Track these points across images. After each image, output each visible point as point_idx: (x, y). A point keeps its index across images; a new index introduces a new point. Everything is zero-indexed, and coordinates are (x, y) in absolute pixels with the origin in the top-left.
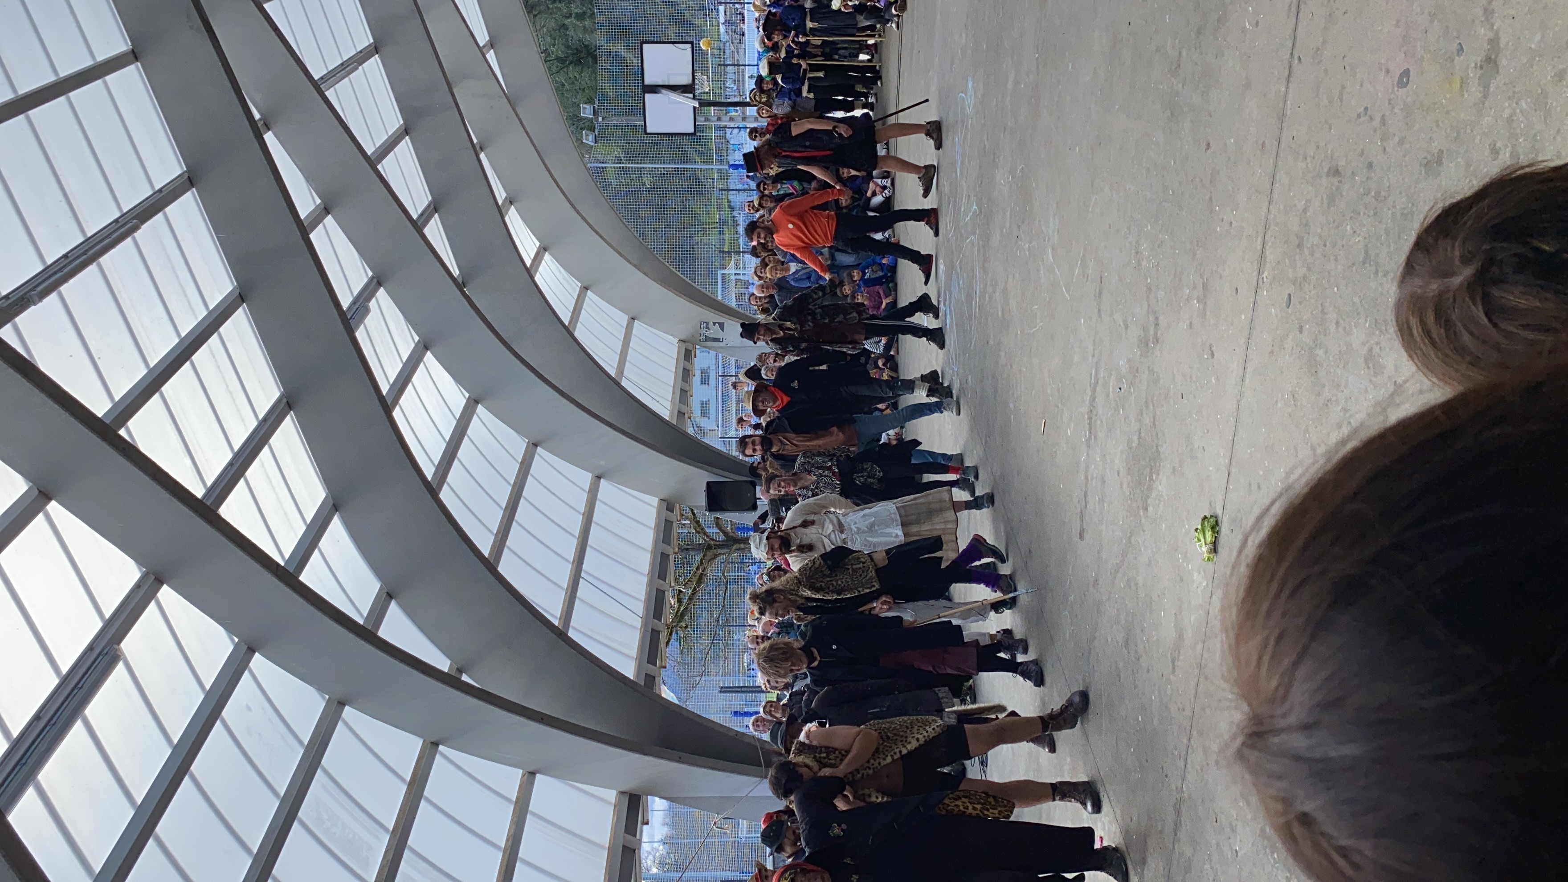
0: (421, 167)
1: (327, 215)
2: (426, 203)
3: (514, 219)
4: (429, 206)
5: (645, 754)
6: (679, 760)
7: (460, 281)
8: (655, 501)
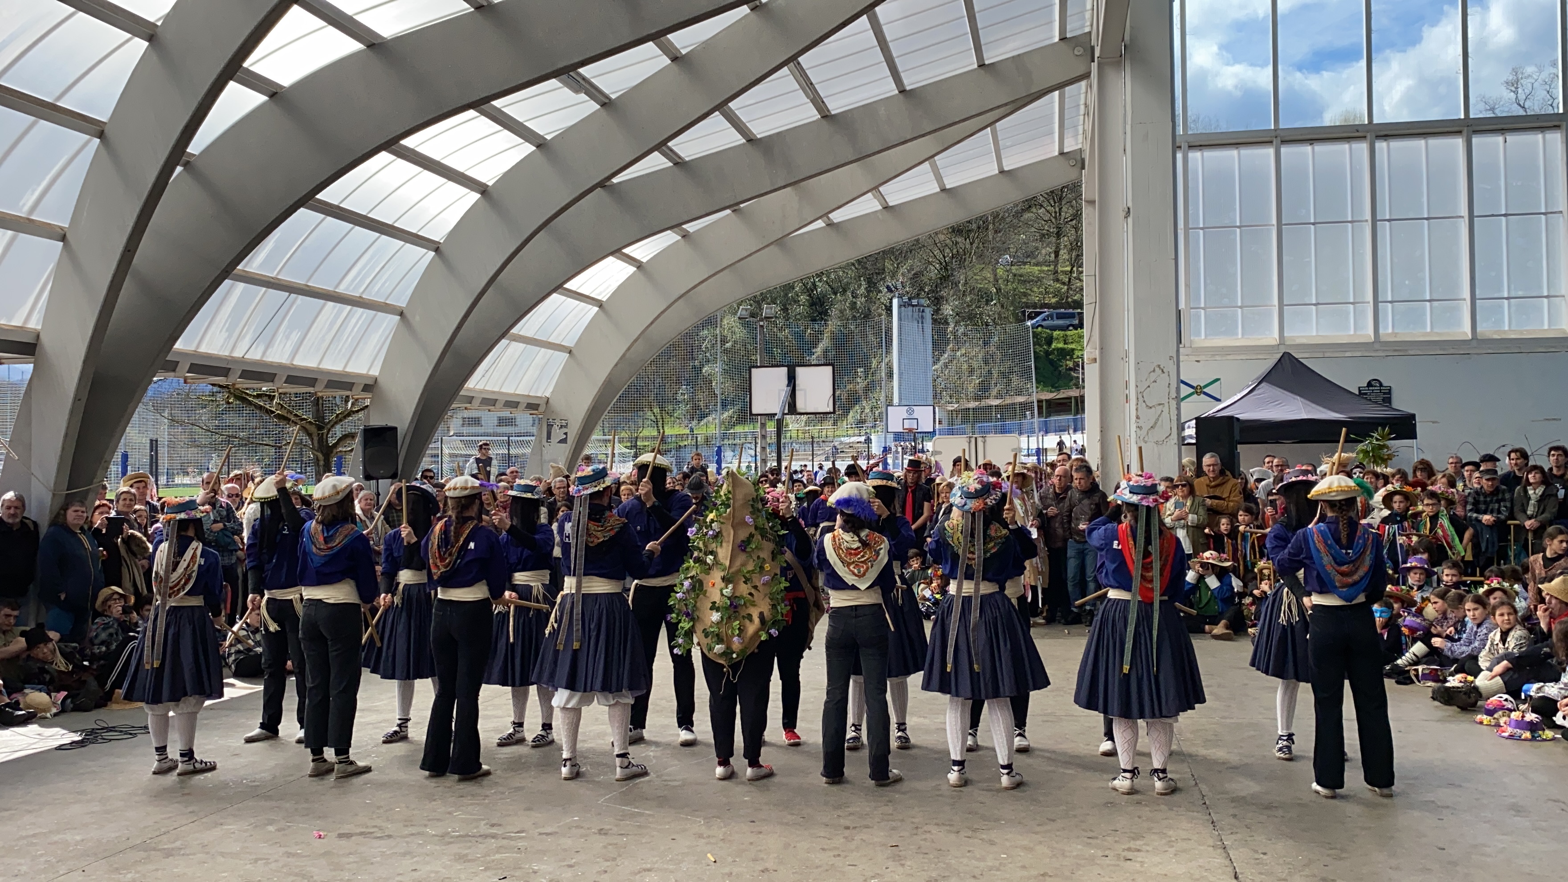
0: (717, 153)
1: (670, 59)
2: (682, 155)
3: (669, 238)
4: (680, 157)
5: (85, 362)
6: (77, 399)
7: (608, 184)
8: (375, 372)
